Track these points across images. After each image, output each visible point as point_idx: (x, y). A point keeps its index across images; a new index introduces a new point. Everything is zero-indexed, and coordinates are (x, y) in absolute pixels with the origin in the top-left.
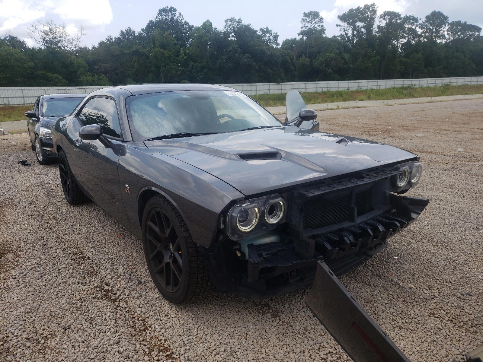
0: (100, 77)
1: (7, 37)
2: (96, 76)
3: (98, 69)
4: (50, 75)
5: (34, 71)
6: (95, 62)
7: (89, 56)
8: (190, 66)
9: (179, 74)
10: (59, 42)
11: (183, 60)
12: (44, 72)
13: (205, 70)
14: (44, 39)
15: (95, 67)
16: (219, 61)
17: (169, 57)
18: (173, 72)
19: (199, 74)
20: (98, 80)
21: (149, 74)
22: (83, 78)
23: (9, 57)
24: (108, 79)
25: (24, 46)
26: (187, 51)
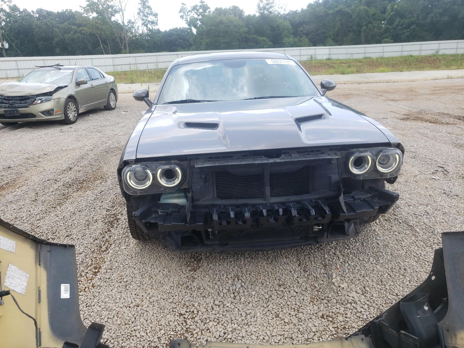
0: (301, 38)
1: (231, 7)
2: (298, 38)
3: (301, 31)
4: (260, 38)
5: (247, 35)
6: (301, 24)
7: (296, 19)
8: (395, 23)
9: (381, 33)
10: (271, 7)
11: (389, 16)
12: (255, 36)
13: (413, 27)
14: (259, 6)
15: (299, 29)
16: (431, 15)
17: (374, 15)
18: (375, 30)
19: (405, 31)
20: (299, 42)
21: (349, 34)
22: (286, 40)
23: (230, 24)
24: (308, 41)
25: (243, 13)
26: (395, 6)
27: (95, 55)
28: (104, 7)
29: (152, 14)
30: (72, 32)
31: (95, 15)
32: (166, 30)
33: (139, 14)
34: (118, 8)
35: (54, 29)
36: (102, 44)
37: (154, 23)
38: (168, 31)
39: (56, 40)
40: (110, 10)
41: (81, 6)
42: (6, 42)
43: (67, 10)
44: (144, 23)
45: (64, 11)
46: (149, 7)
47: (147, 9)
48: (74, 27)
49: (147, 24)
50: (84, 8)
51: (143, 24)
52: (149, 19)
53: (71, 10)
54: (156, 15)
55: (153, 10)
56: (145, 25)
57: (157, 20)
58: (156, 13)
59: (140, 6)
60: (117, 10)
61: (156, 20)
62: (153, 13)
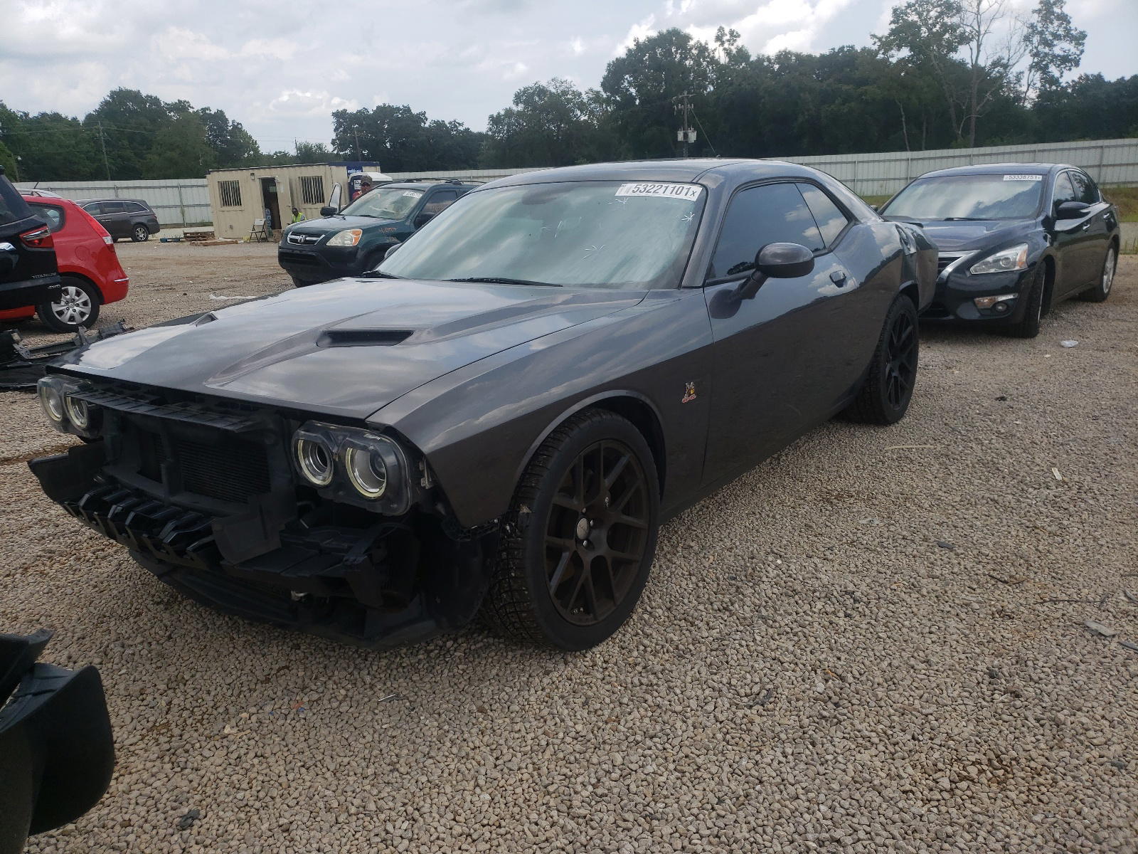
27: (883, 151)
28: (934, 30)
29: (1069, 36)
30: (839, 101)
31: (905, 52)
32: (1123, 78)
33: (1027, 39)
34: (968, 29)
35: (802, 95)
36: (907, 124)
37: (1070, 61)
38: (1127, 78)
39: (801, 119)
40: (947, 36)
41: (874, 36)
42: (692, 129)
43: (842, 49)
44: (1037, 63)
45: (836, 50)
46: (1064, 18)
47: (1056, 23)
48: (845, 87)
49: (1047, 66)
50: (880, 39)
51: (1035, 67)
52: (1057, 51)
53: (852, 47)
54: (1079, 39)
55: (1072, 26)
56: (1041, 69)
57: (1082, 52)
58: (1081, 33)
59: (1035, 18)
60: (967, 34)
61: (1078, 53)
62: (1072, 32)
